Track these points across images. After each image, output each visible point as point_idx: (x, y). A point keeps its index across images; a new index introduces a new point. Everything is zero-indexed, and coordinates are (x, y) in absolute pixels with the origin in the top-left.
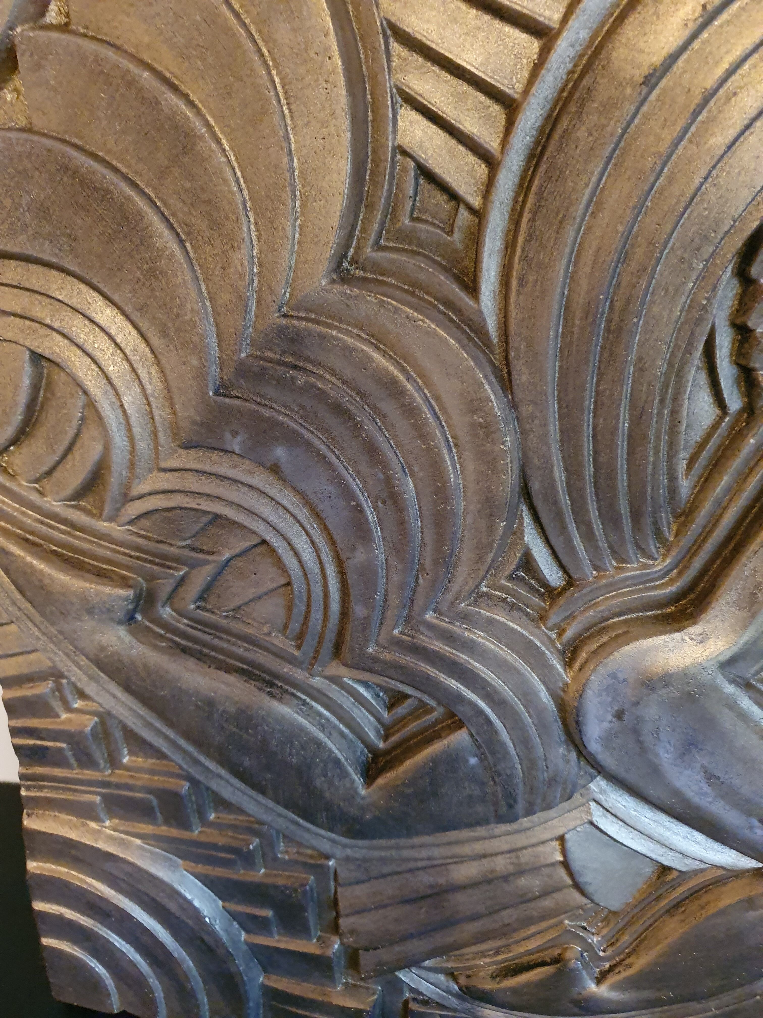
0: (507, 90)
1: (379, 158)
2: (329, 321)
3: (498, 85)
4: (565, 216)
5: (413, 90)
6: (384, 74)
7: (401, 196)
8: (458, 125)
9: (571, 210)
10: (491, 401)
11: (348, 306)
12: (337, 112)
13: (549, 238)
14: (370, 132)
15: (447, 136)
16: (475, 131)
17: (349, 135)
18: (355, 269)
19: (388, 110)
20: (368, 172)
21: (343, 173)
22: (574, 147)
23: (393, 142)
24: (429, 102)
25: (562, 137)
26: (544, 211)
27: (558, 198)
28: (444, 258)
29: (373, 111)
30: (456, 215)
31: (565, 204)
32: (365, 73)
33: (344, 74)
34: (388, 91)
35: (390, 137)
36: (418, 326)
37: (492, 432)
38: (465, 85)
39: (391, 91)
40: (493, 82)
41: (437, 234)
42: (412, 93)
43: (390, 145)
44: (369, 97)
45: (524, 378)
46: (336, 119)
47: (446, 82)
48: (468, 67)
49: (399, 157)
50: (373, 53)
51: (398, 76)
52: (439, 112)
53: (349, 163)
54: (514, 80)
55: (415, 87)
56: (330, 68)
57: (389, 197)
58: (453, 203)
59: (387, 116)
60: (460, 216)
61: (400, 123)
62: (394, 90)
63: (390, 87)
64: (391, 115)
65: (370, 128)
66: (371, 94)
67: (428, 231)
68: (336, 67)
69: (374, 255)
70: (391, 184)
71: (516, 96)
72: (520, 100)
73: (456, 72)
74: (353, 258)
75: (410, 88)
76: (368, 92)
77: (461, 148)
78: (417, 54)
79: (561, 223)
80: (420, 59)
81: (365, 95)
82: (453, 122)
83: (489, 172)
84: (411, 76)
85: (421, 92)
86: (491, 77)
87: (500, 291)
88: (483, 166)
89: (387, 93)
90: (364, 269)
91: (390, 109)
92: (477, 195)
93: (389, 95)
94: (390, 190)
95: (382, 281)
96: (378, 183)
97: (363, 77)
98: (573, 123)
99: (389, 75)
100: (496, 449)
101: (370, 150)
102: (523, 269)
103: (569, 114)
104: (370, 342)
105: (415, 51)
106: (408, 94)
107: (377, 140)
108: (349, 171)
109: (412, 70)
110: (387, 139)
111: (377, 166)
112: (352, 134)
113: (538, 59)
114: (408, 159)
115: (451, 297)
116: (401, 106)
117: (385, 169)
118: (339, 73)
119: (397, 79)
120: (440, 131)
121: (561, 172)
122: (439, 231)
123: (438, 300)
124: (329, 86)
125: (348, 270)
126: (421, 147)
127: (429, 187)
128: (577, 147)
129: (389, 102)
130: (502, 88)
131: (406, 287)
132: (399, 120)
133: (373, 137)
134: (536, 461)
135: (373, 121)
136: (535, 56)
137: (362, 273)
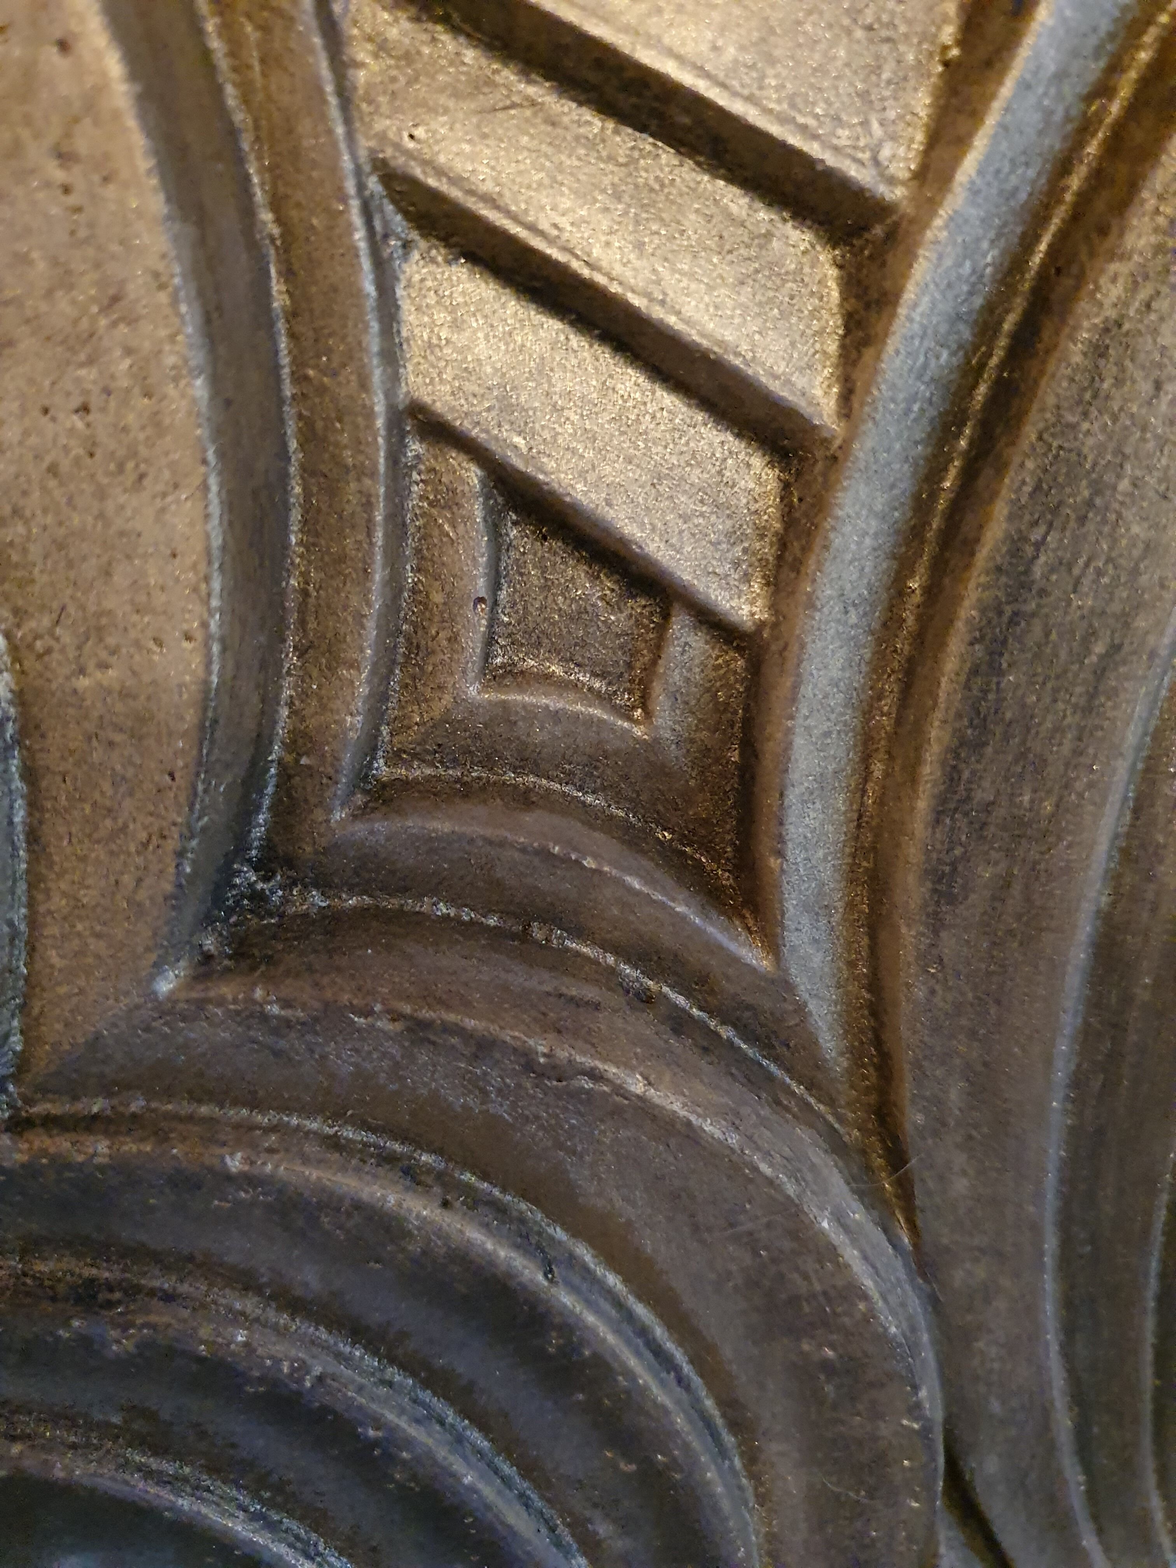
0: (853, 172)
1: (336, 460)
2: (204, 1110)
3: (814, 149)
4: (1115, 648)
5: (456, 181)
6: (323, 117)
7: (438, 598)
8: (657, 313)
9: (1141, 623)
10: (865, 1297)
11: (278, 1054)
12: (132, 290)
13: (1058, 729)
14: (285, 361)
15: (605, 356)
16: (729, 336)
17: (199, 387)
18: (286, 887)
19: (355, 267)
20: (296, 515)
21: (192, 554)
22: (1145, 387)
23: (389, 394)
24: (532, 228)
25: (1099, 351)
26: (1037, 628)
27: (1086, 582)
28: (618, 798)
29: (288, 274)
30: (658, 649)
31: (1116, 607)
32: (240, 117)
33: (142, 116)
34: (350, 187)
35: (377, 376)
36: (576, 1095)
37: (872, 1385)
38: (667, 156)
39: (361, 187)
40: (794, 140)
41: (590, 721)
42: (455, 193)
43: (380, 408)
44: (266, 216)
45: (961, 1185)
46: (131, 321)
47: (591, 144)
48: (687, 78)
49: (415, 447)
50: (264, 29)
51: (381, 124)
52: (575, 265)
53: (215, 509)
54: (876, 129)
55: (463, 167)
56: (66, 88)
57: (392, 606)
58: (638, 605)
59: (358, 294)
60: (673, 650)
61: (409, 315)
62: (373, 184)
63: (358, 172)
64: (370, 288)
65: (283, 343)
66: (276, 204)
67: (556, 716)
68: (101, 89)
69: (360, 829)
70: (394, 559)
71: (896, 194)
72: (907, 208)
73: (626, 101)
74: (268, 846)
75: (440, 172)
76: (259, 196)
77: (668, 400)
78: (455, 30)
79: (1100, 673)
80: (470, 55)
81: (248, 212)
82: (636, 301)
83: (786, 486)
84: (440, 125)
85: (489, 187)
86: (783, 119)
87: (851, 906)
88: (758, 462)
89: (344, 199)
90: (324, 884)
91: (366, 264)
92: (746, 578)
93: (355, 204)
94: (394, 583)
95: (400, 912)
96: (342, 559)
97: (232, 133)
98: (1143, 294)
99: (348, 121)
100: (884, 1430)
101: (291, 428)
102: (952, 844)
103: (1124, 257)
104: (388, 1159)
105: (445, 20)
106: (436, 196)
107: (322, 390)
108: (217, 541)
109: (443, 100)
110: (364, 385)
111: (333, 491)
112: (215, 381)
113: (960, 43)
114: (455, 459)
115: (667, 940)
116: (407, 245)
117: (368, 505)
118: (116, 115)
119: (382, 137)
120: (577, 341)
121: (1097, 488)
122: (597, 712)
123: (616, 950)
124: (75, 176)
125: (258, 897)
126: (506, 407)
127: (542, 549)
128: (1158, 386)
129: (359, 236)
130: (830, 160)
131: (492, 921)
132: (406, 306)
133: (299, 378)
134: (995, 1406)
135: (292, 315)
136: (948, 33)
137: (317, 899)
